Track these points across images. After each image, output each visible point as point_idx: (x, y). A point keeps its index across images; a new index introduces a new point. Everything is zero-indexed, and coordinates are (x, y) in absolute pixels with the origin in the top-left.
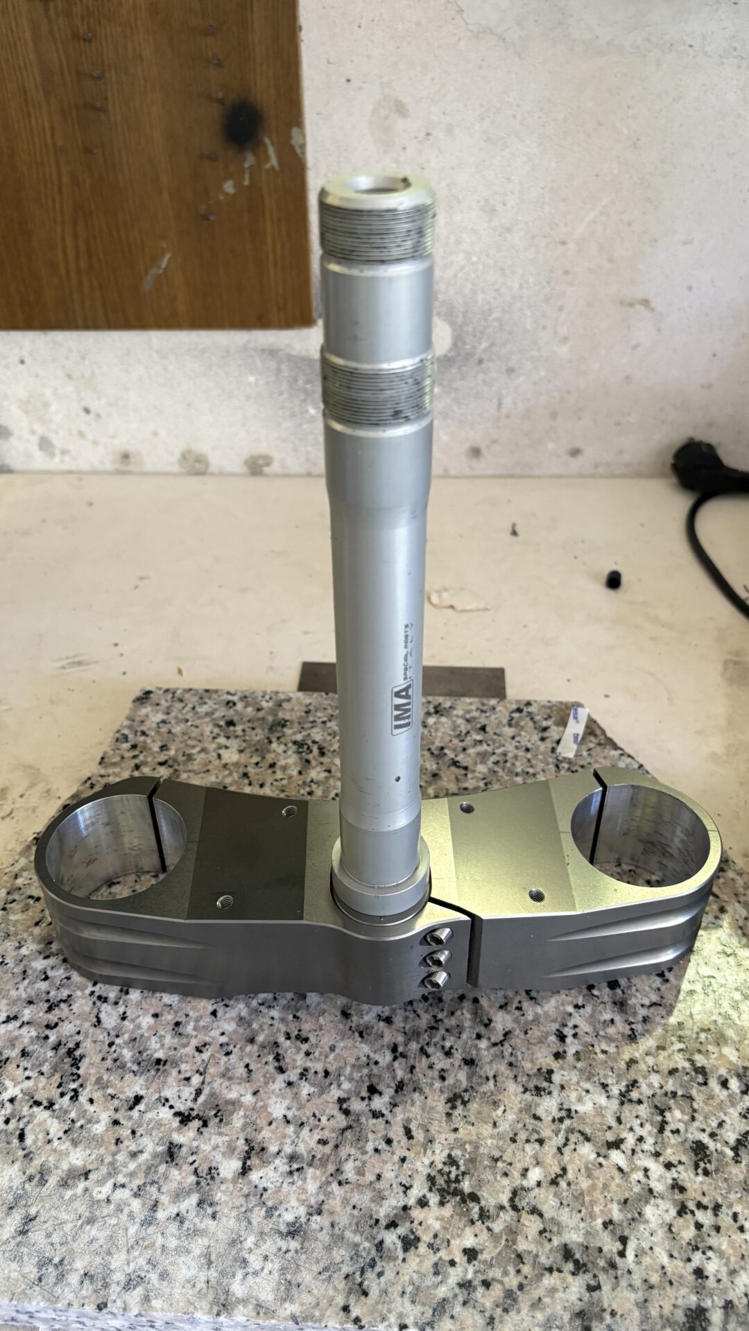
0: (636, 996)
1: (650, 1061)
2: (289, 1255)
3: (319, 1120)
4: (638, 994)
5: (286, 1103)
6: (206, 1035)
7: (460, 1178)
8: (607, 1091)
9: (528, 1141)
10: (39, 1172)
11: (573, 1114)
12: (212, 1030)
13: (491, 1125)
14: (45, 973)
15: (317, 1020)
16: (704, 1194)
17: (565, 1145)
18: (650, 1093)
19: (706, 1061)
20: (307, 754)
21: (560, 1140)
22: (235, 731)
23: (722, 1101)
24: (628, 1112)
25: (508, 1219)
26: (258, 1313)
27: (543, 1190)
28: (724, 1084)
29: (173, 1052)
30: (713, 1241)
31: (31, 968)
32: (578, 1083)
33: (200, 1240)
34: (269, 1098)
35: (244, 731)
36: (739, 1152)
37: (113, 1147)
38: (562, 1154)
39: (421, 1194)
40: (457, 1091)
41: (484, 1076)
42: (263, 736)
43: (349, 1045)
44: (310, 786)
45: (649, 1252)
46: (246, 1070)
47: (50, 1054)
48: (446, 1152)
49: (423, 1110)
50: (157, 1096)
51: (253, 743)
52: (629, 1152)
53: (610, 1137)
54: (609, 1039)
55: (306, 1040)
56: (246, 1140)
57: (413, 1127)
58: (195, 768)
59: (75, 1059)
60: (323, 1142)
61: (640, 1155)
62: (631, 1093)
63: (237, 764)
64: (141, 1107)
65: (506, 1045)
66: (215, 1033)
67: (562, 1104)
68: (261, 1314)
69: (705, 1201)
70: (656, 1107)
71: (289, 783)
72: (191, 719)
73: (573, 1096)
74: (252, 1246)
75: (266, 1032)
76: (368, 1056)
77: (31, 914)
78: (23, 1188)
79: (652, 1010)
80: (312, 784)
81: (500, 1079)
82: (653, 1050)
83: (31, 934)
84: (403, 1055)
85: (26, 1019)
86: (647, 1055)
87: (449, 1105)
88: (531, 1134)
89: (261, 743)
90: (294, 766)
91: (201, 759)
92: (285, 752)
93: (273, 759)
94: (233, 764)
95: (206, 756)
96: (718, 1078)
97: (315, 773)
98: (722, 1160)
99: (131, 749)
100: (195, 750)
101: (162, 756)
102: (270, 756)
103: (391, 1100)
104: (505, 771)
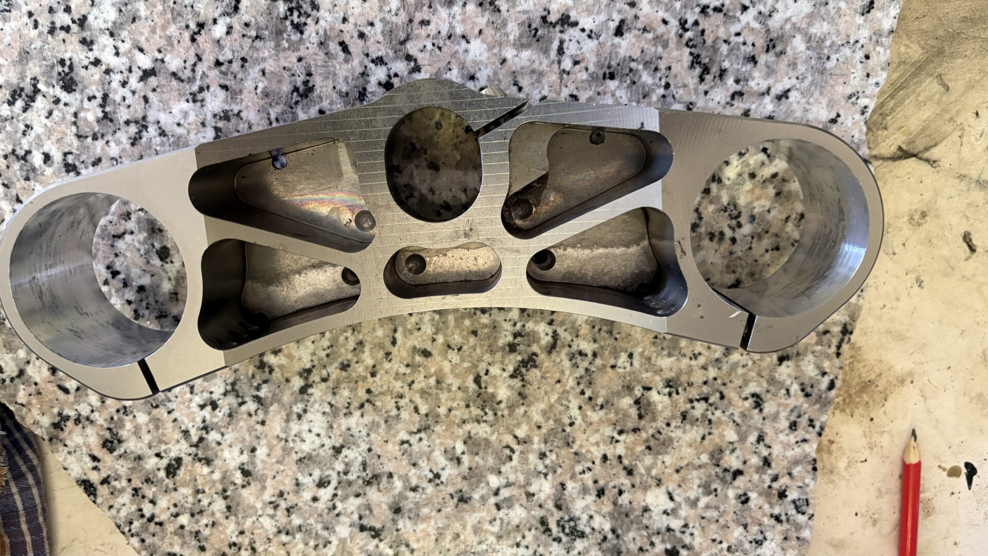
0: (139, 242)
3: (433, 45)
4: (137, 245)
5: (471, 56)
8: (160, 128)
9: (230, 62)
11: (190, 98)
13: (267, 71)
14: (769, 156)
15: (461, 155)
16: (64, 41)
17: (195, 65)
18: (119, 134)
20: (562, 518)
21: (200, 69)
22: (663, 541)
23: (49, 139)
24: (138, 109)
27: (211, 17)
28: (47, 158)
29: (600, 89)
32: (189, 132)
34: (488, 59)
35: (652, 544)
36: (32, 89)
38: (197, 55)
40: (305, 101)
42: (625, 539)
44: (546, 467)
46: (520, 85)
47: (726, 64)
48: (305, 36)
49: (335, 74)
50: (601, 39)
51: (635, 526)
52: (134, 69)
53: (153, 81)
56: (499, 11)
57: (342, 55)
58: (695, 473)
59: (699, 63)
60: (425, 23)
61: (123, 69)
62: (137, 130)
63: (646, 488)
64: (613, 25)
67: (202, 106)
69: (63, 35)
70: (111, 121)
71: (573, 467)
73: (192, 117)
79: (121, 230)
80: (544, 471)
85: (767, 99)
87: (310, 84)
88: (228, 69)
89: (624, 528)
90: (574, 496)
91: (693, 489)
92: (591, 517)
93: (602, 503)
94: (650, 487)
95: (688, 494)
96: (53, 163)
97: (544, 488)
98: (48, 77)
99: (785, 491)
100: (704, 501)
101: (742, 486)
102: (607, 507)
103: (368, 79)
104: (314, 531)
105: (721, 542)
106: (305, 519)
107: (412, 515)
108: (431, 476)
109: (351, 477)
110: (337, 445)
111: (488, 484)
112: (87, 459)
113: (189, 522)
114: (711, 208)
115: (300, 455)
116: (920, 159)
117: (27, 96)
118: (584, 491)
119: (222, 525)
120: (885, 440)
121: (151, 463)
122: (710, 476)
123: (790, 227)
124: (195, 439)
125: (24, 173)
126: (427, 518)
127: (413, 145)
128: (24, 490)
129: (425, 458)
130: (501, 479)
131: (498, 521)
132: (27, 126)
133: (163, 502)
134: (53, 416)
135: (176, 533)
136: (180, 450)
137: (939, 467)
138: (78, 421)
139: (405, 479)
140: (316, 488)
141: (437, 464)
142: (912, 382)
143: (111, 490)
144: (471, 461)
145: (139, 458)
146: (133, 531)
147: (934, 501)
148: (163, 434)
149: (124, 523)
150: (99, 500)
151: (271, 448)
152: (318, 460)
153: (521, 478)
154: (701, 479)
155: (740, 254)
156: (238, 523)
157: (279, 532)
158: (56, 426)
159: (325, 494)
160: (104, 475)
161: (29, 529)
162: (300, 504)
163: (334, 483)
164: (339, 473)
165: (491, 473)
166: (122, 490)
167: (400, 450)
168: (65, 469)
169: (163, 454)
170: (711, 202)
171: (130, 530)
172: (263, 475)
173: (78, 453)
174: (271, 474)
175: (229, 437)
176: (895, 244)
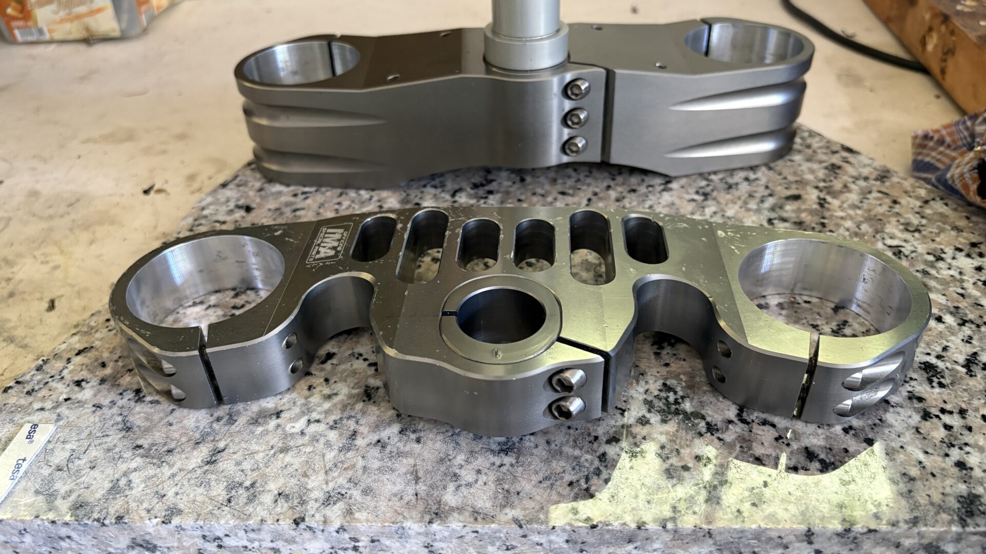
2: (504, 469)
7: (680, 401)
10: (228, 414)
16: (945, 402)
23: (941, 332)
25: (738, 430)
26: (476, 519)
28: (939, 320)
30: (968, 438)
33: (405, 461)
36: (972, 368)
37: (306, 393)
39: (640, 415)
45: (901, 450)
48: (661, 381)
50: (350, 352)
64: (334, 361)
68: (479, 519)
69: (948, 407)
74: (463, 463)
78: (211, 427)
87: (656, 347)
98: (955, 375)
112: (853, 162)
117: (977, 364)
125: (961, 311)
132: (969, 342)
134: (890, 182)
138: (866, 178)
143: (829, 149)
145: (808, 160)
149: (815, 136)
150: (839, 145)
158: (885, 177)
160: (837, 155)
166: (820, 148)
171: (810, 133)
173: (862, 165)
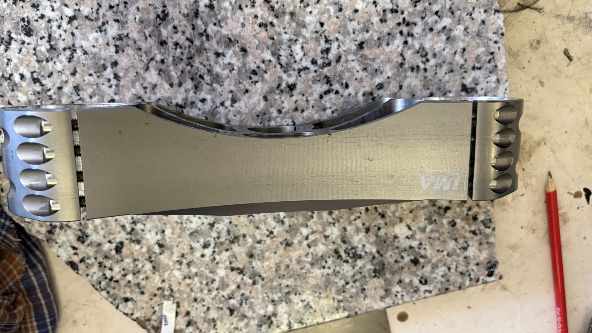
1: (64, 78)
6: (320, 9)
8: (83, 50)
9: (118, 5)
11: (98, 30)
12: (319, 13)
13: (140, 8)
14: (439, 17)
15: (259, 41)
16: (22, 7)
17: (98, 10)
18: (61, 57)
19: (34, 87)
20: (347, 248)
21: (101, 12)
22: (409, 255)
23: (22, 65)
24: (69, 41)
31: (450, 17)
32: (100, 50)
35: (402, 257)
36: (9, 38)
38: (98, 4)
40: (164, 22)
41: (153, 37)
42: (386, 256)
43: (234, 31)
44: (333, 219)
49: (179, 4)
51: (390, 248)
52: (64, 17)
53: (75, 23)
54: (90, 84)
55: (260, 25)
58: (422, 212)
61: (58, 18)
62: (70, 53)
63: (394, 225)
65: (145, 61)
66: (315, 12)
67: (106, 34)
70: (55, 49)
71: (349, 218)
72: (446, 257)
73: (101, 41)
75: (286, 23)
76: (221, 27)
77: (472, 56)
80: (333, 222)
81: (143, 38)
82: (64, 85)
83: (463, 41)
84: (201, 35)
86: (67, 81)
87: (166, 12)
88: (117, 10)
89: (384, 249)
90: (352, 234)
91: (422, 222)
92: (364, 246)
93: (369, 236)
94: (396, 223)
95: (419, 225)
96: (26, 79)
97: (334, 232)
98: (16, 30)
99: (476, 216)
100: (429, 228)
101: (450, 216)
102: (373, 239)
103: (199, 4)
104: (205, 275)
105: (443, 251)
106: (199, 268)
107: (260, 258)
108: (268, 233)
109: (222, 240)
110: (211, 222)
111: (301, 233)
112: (70, 249)
113: (133, 278)
114: (410, 52)
115: (191, 231)
116: (532, 9)
117: (6, 42)
118: (358, 230)
119: (151, 278)
120: (533, 181)
121: (106, 247)
122: (431, 212)
123: (458, 57)
124: (129, 229)
125: (11, 87)
126: (269, 259)
127: (230, 39)
128: (37, 274)
129: (263, 223)
130: (308, 229)
131: (310, 256)
132: (9, 60)
133: (117, 269)
134: (47, 226)
135: (126, 286)
136: (122, 237)
137: (568, 193)
138: (61, 228)
139: (253, 236)
140: (202, 249)
141: (270, 226)
142: (545, 144)
143: (87, 265)
144: (289, 221)
145: (99, 245)
146: (102, 287)
147: (568, 214)
148: (111, 229)
149: (97, 283)
150: (80, 272)
151: (173, 229)
152: (201, 232)
153: (320, 228)
154: (425, 215)
155: (430, 77)
156: (160, 276)
157: (185, 278)
158: (50, 232)
159: (208, 252)
160: (81, 257)
161: (43, 296)
162: (195, 260)
163: (212, 245)
164: (214, 238)
165: (302, 227)
166: (92, 265)
167: (248, 220)
168: (58, 256)
169: (112, 241)
170: (409, 49)
171: (100, 287)
172: (171, 246)
173: (65, 246)
174: (175, 244)
175: (149, 226)
176: (524, 62)
